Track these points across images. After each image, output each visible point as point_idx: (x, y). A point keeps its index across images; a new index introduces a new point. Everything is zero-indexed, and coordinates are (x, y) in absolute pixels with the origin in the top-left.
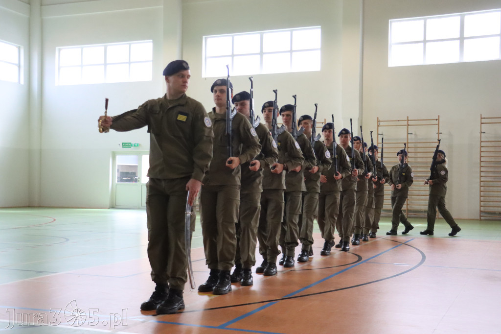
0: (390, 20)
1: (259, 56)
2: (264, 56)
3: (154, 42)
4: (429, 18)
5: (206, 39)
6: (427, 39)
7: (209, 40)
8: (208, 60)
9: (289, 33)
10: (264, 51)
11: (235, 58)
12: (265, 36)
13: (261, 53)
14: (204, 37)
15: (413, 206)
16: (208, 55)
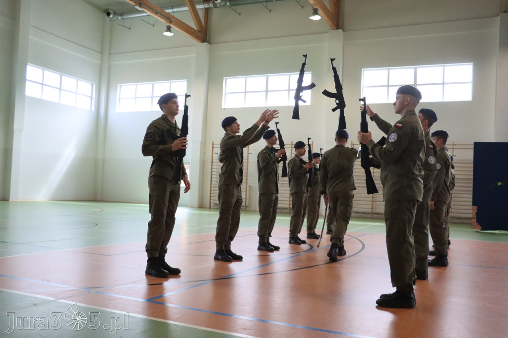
0: (362, 69)
1: (265, 93)
2: (269, 93)
3: (187, 81)
4: (392, 69)
5: (226, 79)
6: (390, 84)
7: (228, 80)
8: (227, 95)
9: (288, 76)
10: (269, 89)
11: (247, 94)
12: (270, 78)
13: (267, 91)
14: (224, 78)
15: (377, 210)
16: (227, 92)
